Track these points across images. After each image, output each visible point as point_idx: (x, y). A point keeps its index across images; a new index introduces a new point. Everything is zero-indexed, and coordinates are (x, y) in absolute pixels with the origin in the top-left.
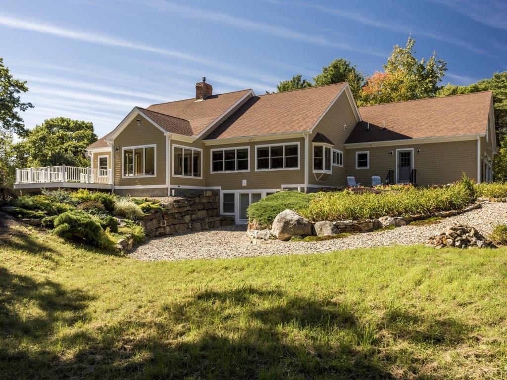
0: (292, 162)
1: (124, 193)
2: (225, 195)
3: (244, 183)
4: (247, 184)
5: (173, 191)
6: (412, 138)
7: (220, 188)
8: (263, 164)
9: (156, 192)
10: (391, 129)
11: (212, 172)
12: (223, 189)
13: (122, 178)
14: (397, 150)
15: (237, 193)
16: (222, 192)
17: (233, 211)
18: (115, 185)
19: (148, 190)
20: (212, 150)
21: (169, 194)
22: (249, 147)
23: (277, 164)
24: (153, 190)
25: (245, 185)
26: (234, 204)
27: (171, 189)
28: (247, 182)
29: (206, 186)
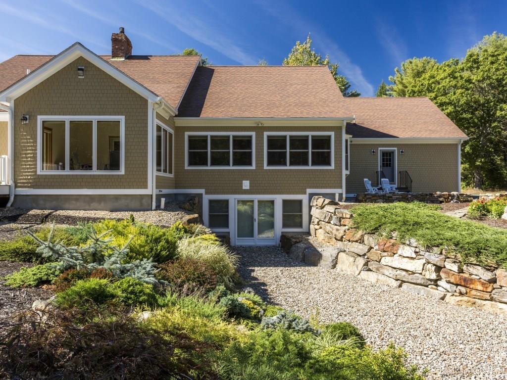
0: (323, 159)
1: (41, 202)
2: (211, 202)
3: (246, 185)
4: (250, 186)
5: (163, 200)
6: (398, 137)
7: (202, 191)
8: (276, 159)
9: (123, 202)
10: (362, 125)
11: (187, 167)
12: (206, 193)
13: (36, 174)
14: (379, 149)
15: (232, 198)
16: (206, 198)
17: (227, 226)
18: (16, 187)
19: (102, 198)
20: (187, 134)
21: (154, 207)
22: (253, 134)
23: (299, 159)
24: (117, 197)
25: (248, 188)
26: (227, 216)
27: (159, 197)
28: (250, 183)
29: (176, 188)
